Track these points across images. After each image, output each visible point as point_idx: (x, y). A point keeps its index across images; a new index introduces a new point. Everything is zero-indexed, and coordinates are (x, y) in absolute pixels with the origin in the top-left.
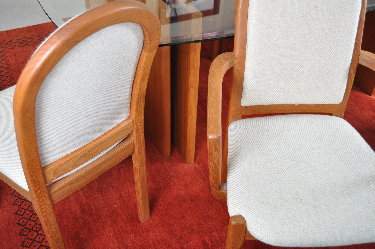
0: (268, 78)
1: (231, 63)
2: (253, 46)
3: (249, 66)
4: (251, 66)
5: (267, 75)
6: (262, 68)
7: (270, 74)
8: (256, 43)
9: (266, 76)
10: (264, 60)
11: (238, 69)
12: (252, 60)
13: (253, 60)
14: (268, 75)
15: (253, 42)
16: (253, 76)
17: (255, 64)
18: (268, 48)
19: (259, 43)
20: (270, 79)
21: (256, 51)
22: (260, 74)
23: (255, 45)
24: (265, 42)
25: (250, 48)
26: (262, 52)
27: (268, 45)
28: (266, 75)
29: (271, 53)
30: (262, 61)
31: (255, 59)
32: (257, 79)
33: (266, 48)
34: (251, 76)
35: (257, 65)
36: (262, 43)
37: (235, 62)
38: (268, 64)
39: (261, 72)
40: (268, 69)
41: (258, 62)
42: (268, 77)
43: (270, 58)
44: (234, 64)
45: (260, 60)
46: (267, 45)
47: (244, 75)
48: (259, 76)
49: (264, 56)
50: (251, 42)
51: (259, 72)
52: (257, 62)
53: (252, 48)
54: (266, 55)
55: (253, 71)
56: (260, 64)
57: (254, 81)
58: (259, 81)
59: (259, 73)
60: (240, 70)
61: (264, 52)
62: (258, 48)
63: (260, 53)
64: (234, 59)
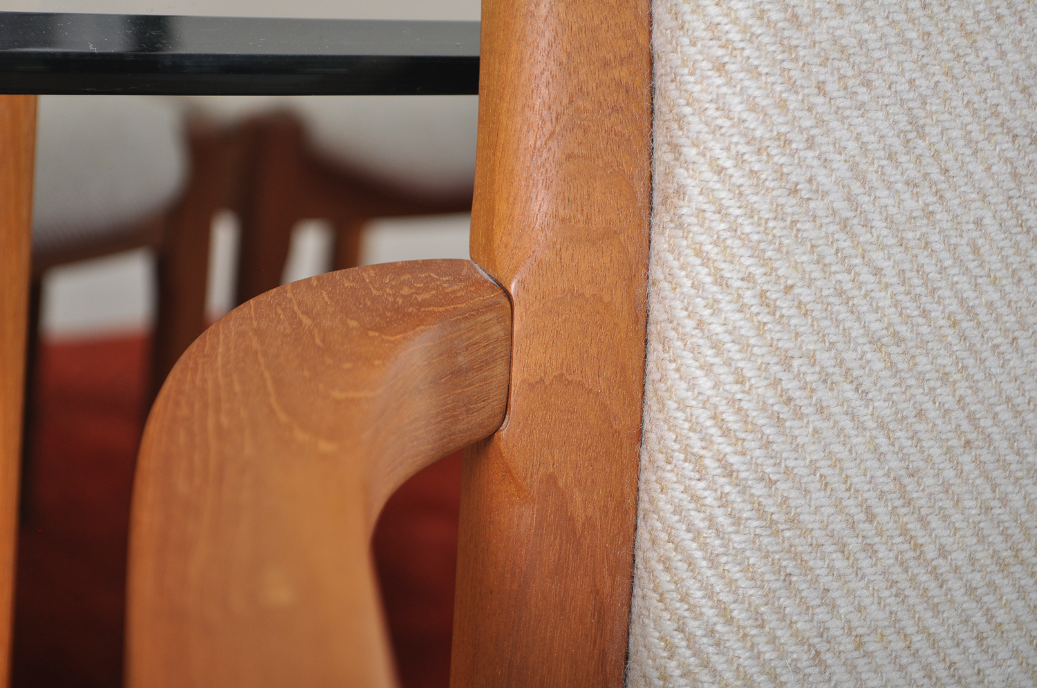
0: (959, 595)
1: (457, 373)
2: (752, 120)
3: (703, 416)
4: (730, 417)
5: (943, 553)
6: (880, 457)
7: (982, 539)
8: (793, 87)
9: (934, 572)
10: (898, 339)
11: (551, 479)
12: (747, 330)
13: (761, 328)
14: (959, 557)
15: (754, 72)
16: (762, 568)
17: (790, 385)
18: (936, 176)
19: (832, 87)
20: (978, 618)
21: (790, 203)
22: (854, 544)
23: (782, 105)
24: (902, 86)
25: (717, 150)
26: (866, 224)
27: (933, 131)
28: (931, 551)
29: (976, 250)
30: (875, 342)
31: (785, 305)
32: (821, 614)
33: (912, 173)
34: (735, 572)
35: (820, 410)
36: (863, 95)
37: (500, 368)
38: (950, 402)
39: (871, 517)
40: (950, 473)
41: (825, 358)
42: (955, 584)
43: (970, 312)
44: (496, 404)
45: (857, 332)
46: (922, 136)
47: (627, 569)
48: (840, 564)
49: (890, 276)
50: (720, 68)
51: (839, 506)
52: (812, 359)
53: (740, 159)
54: (919, 269)
55: (759, 490)
56: (848, 390)
57: (783, 635)
58: (847, 644)
59: (838, 525)
60: (578, 497)
61: (889, 220)
62: (826, 163)
63: (845, 225)
64: (497, 331)
